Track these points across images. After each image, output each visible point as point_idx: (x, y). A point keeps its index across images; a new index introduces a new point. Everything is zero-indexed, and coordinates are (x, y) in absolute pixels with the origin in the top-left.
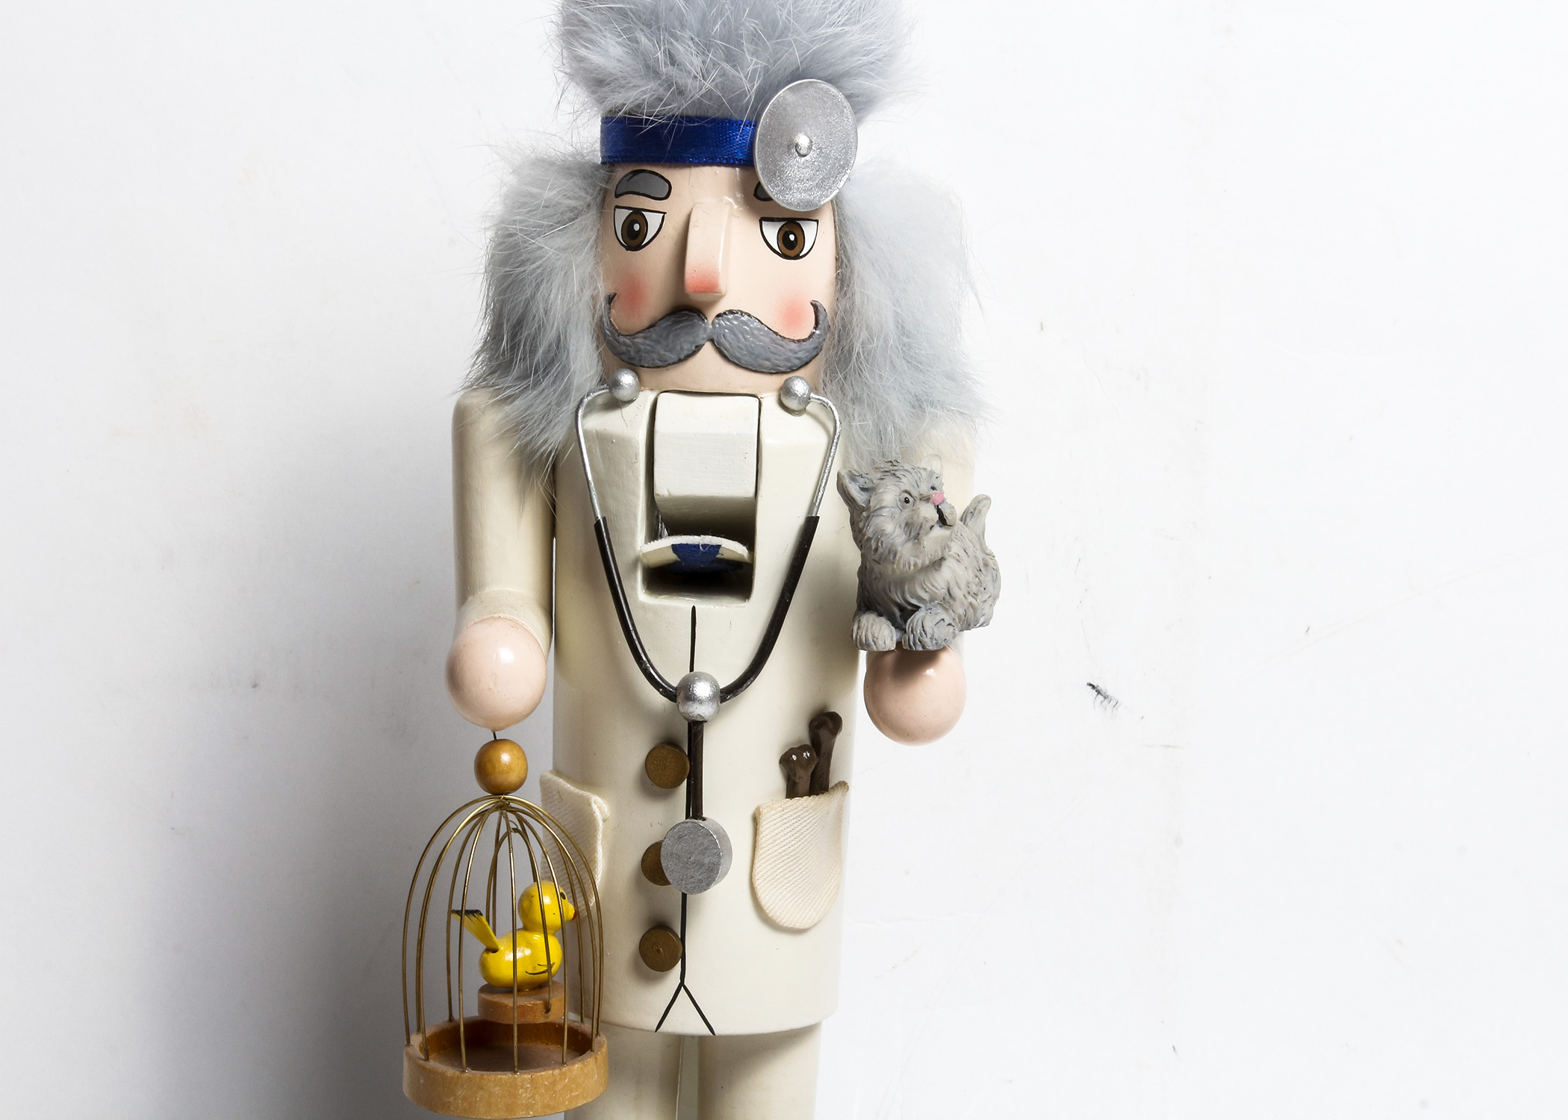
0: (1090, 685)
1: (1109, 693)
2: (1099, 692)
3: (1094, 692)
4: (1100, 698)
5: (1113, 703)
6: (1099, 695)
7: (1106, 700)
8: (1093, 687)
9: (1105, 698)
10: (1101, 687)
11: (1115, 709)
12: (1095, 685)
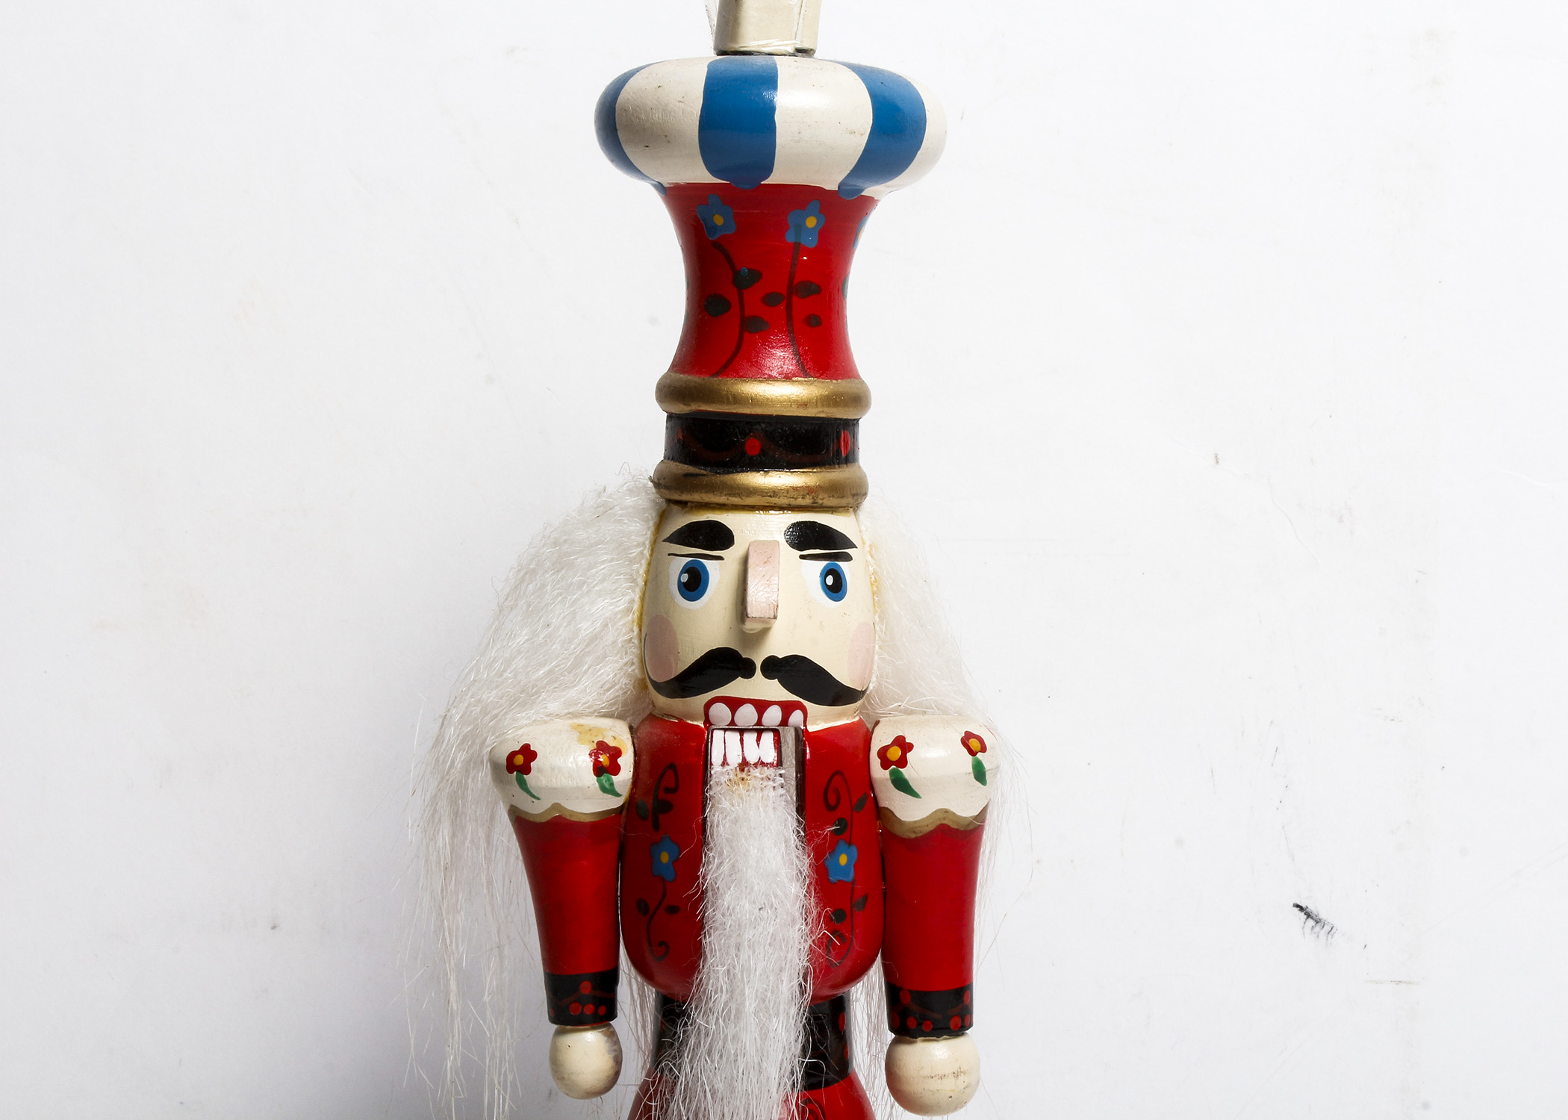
0: (1297, 906)
1: (1322, 916)
2: (1309, 915)
3: (1302, 915)
4: (1311, 922)
5: (1327, 928)
6: (1310, 920)
7: (1319, 924)
8: (1301, 908)
9: (1317, 922)
10: (1312, 908)
11: (1330, 936)
12: (1304, 906)
